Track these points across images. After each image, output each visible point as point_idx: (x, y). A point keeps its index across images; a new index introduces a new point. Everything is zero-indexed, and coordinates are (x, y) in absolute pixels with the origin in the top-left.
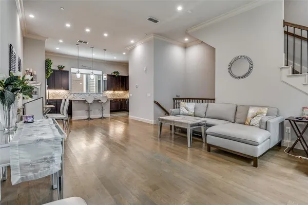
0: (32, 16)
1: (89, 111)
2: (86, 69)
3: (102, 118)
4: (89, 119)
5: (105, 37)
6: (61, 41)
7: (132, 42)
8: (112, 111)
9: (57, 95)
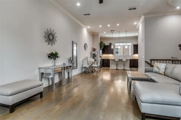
0: (89, 27)
1: (117, 65)
2: (122, 43)
3: (124, 70)
4: (117, 69)
5: (118, 26)
6: (105, 33)
7: (135, 23)
8: (130, 67)
9: (109, 57)
